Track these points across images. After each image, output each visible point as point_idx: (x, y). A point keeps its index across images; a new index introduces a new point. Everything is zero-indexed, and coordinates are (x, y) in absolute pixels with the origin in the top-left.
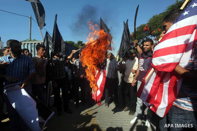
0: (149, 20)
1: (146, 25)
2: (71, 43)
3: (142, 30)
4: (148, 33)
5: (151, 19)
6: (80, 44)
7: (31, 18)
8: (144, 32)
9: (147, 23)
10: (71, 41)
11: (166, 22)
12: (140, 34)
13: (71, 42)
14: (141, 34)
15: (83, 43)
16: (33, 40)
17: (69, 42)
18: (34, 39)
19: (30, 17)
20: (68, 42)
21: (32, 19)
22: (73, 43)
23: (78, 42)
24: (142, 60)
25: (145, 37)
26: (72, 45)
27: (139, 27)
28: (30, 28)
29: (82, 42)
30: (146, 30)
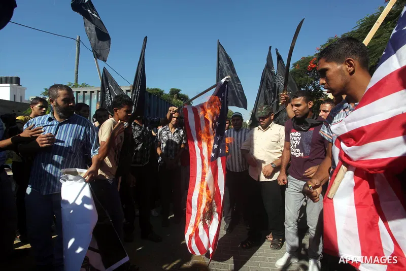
0: (320, 47)
1: (312, 58)
2: (157, 93)
3: (305, 68)
4: (318, 75)
5: (324, 45)
6: (175, 96)
7: (79, 42)
8: (309, 72)
9: (316, 55)
10: (156, 88)
11: (327, 61)
12: (300, 76)
13: (157, 90)
14: (302, 77)
15: (181, 93)
16: (81, 85)
17: (153, 90)
18: (83, 84)
19: (78, 38)
20: (150, 90)
21: (81, 43)
22: (161, 93)
23: (170, 92)
24: (297, 134)
25: (311, 83)
26: (158, 98)
27: (299, 63)
28: (76, 61)
29: (178, 91)
30: (313, 68)
